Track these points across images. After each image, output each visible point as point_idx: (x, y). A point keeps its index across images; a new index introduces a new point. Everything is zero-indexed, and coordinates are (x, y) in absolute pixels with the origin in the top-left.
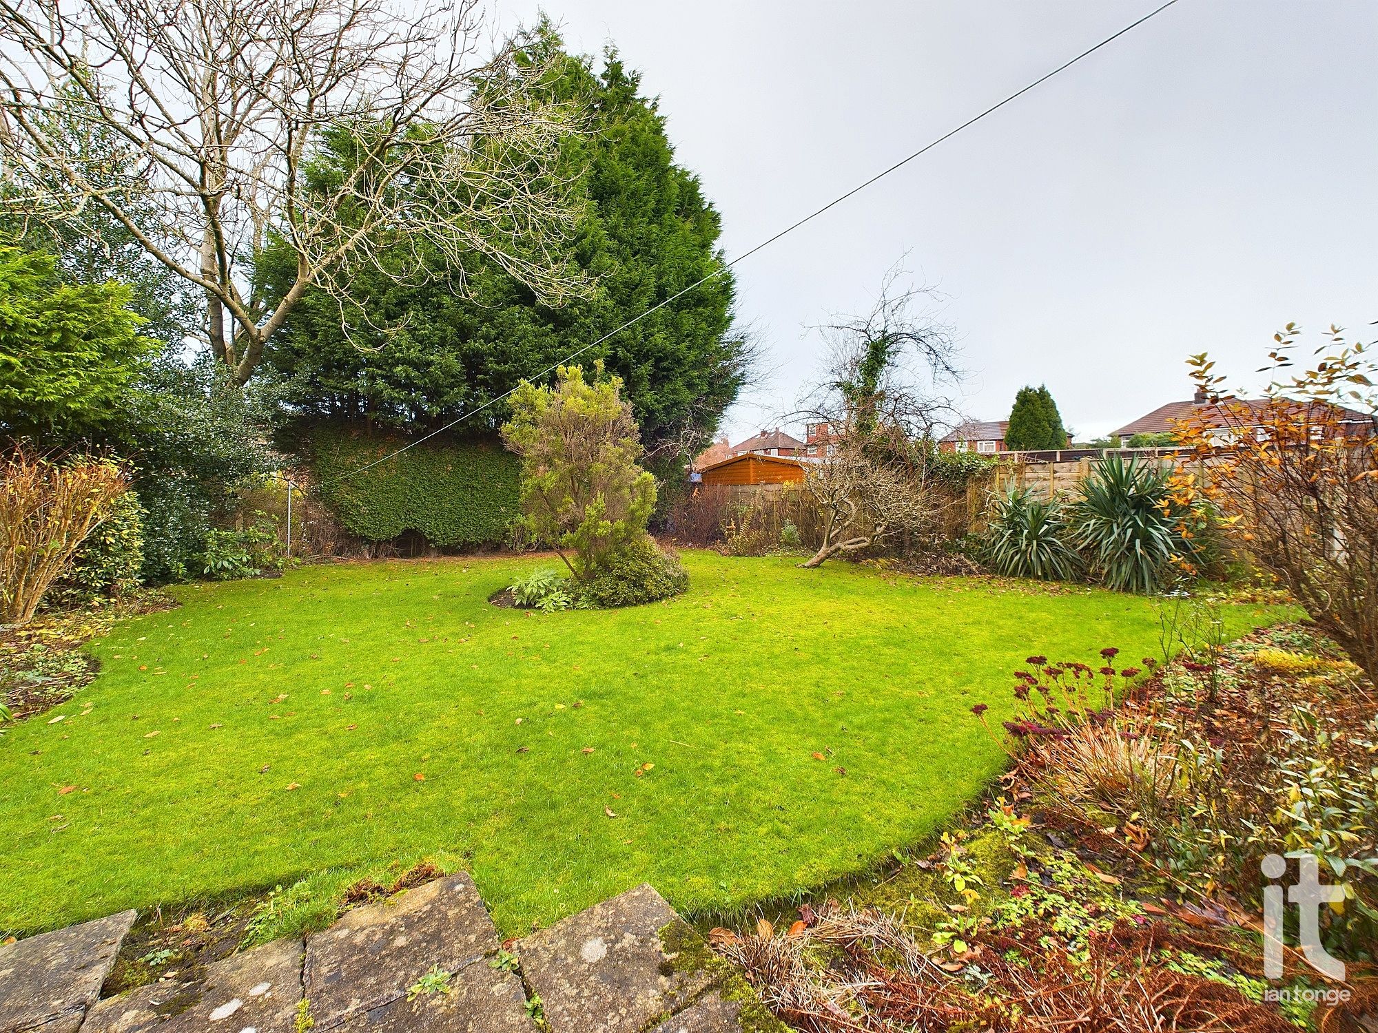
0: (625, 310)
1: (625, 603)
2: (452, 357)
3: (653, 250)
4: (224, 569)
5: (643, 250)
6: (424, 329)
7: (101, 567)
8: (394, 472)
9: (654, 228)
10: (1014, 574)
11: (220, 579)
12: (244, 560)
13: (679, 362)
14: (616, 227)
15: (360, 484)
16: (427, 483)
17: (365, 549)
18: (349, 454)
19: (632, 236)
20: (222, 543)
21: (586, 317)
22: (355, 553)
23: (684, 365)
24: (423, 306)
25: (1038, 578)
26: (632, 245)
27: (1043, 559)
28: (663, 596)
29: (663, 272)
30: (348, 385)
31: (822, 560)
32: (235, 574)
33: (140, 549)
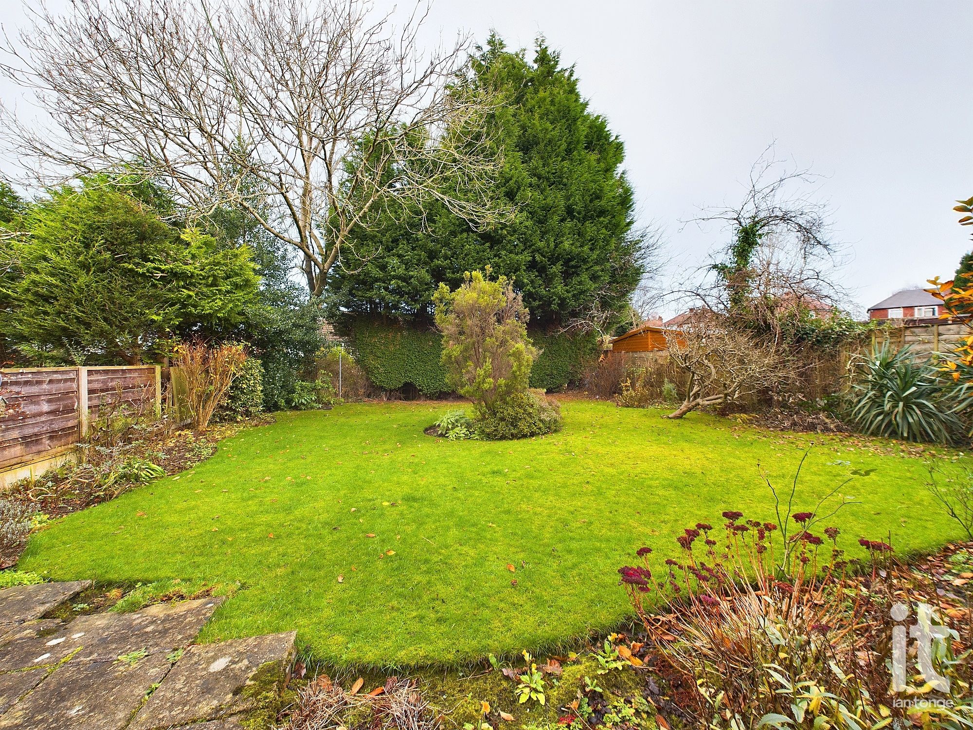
0: (542, 227)
1: (503, 438)
2: (423, 271)
3: (565, 180)
4: (302, 404)
5: (557, 181)
6: (408, 255)
7: (241, 400)
8: (398, 346)
9: (566, 163)
10: (875, 434)
11: (301, 410)
12: (313, 399)
13: (585, 261)
14: (536, 168)
15: (379, 354)
16: (417, 354)
17: (383, 394)
18: (373, 337)
19: (548, 172)
20: (303, 388)
21: (512, 236)
22: (378, 396)
23: (588, 262)
24: (408, 240)
25: (903, 438)
26: (548, 179)
27: (911, 420)
28: (533, 434)
29: (571, 195)
30: (369, 294)
31: (684, 413)
32: (308, 407)
33: (262, 391)
